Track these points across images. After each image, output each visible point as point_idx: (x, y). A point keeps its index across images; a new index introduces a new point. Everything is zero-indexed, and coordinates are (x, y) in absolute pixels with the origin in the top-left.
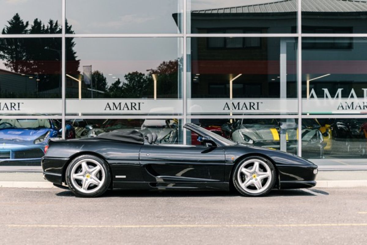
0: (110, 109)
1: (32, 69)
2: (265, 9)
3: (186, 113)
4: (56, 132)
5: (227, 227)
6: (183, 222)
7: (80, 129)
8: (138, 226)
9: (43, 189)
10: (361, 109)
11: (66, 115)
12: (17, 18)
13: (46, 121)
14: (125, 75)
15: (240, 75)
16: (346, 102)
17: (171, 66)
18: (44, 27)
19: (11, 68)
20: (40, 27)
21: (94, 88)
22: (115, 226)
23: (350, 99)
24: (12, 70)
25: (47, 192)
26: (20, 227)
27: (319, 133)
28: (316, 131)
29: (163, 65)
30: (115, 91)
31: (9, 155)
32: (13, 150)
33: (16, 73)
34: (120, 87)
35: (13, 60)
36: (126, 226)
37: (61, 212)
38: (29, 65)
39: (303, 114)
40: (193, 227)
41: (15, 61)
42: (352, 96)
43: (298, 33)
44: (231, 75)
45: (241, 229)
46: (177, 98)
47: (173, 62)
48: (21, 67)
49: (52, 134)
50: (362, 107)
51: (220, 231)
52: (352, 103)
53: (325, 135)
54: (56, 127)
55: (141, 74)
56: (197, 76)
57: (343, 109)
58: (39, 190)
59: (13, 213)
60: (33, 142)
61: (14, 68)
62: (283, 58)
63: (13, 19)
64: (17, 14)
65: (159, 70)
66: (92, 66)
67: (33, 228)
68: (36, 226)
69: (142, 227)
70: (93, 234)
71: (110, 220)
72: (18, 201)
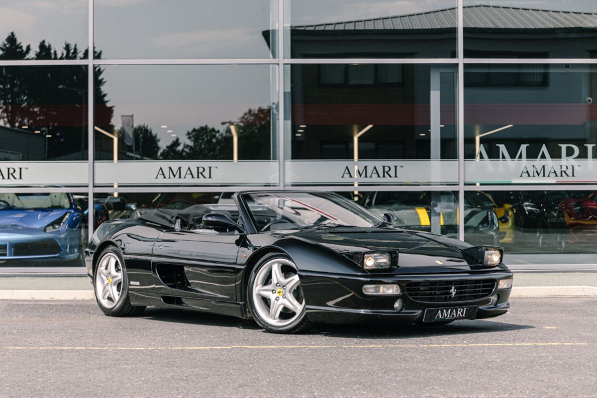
0: (165, 177)
1: (36, 122)
2: (410, 24)
3: (284, 183)
4: (79, 213)
5: (345, 348)
6: (277, 342)
7: (116, 213)
8: (209, 348)
9: (59, 301)
10: (557, 176)
11: (94, 186)
12: (12, 39)
13: (63, 197)
14: (186, 132)
15: (370, 126)
16: (534, 166)
17: (262, 116)
18: (55, 53)
19: (5, 121)
20: (50, 54)
21: (138, 152)
22: (173, 348)
23: (540, 160)
24: (5, 124)
25: (66, 305)
26: (27, 349)
27: (491, 215)
28: (488, 211)
29: (248, 115)
31: (5, 250)
32: (11, 242)
33: (12, 128)
34: (179, 151)
35: (7, 108)
37: (90, 331)
38: (33, 115)
39: (465, 184)
40: (293, 348)
41: (10, 108)
42: (543, 157)
43: (458, 58)
44: (356, 127)
45: (366, 351)
46: (270, 159)
47: (264, 110)
48: (20, 119)
49: (73, 218)
50: (559, 174)
51: (333, 354)
52: (544, 167)
53: (503, 220)
54: (78, 207)
55: (213, 130)
56: (302, 128)
57: (529, 176)
58: (54, 303)
59: (15, 332)
60: (42, 230)
61: (8, 120)
62: (435, 97)
63: (6, 43)
64: (12, 33)
65: (242, 122)
66: (134, 116)
67: (46, 351)
68: (51, 348)
69: (214, 349)
70: (139, 357)
71: (165, 340)
72: (20, 317)
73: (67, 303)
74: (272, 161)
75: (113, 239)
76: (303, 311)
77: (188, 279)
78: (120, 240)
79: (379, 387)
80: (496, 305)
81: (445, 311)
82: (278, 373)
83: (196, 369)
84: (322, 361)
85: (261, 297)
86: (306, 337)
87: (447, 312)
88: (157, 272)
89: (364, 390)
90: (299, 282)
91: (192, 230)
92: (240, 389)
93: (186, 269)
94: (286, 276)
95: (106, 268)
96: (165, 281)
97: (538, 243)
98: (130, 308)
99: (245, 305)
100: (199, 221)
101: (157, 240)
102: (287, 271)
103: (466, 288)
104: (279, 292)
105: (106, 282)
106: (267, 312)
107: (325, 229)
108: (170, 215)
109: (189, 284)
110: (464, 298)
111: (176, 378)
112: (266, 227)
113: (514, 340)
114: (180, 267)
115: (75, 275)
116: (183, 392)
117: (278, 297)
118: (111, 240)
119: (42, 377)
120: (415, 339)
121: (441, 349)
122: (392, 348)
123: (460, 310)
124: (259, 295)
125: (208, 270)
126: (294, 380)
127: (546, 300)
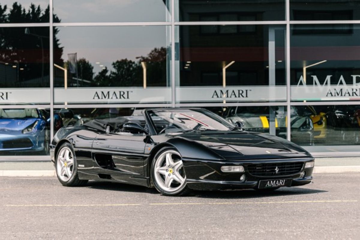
0: (99, 98)
1: (10, 57)
3: (174, 102)
4: (44, 121)
5: (210, 204)
6: (169, 201)
7: (67, 120)
8: (127, 205)
9: (33, 177)
10: (350, 95)
11: (54, 104)
13: (33, 111)
14: (112, 63)
15: (233, 62)
16: (335, 89)
17: (163, 52)
18: (24, 11)
20: (20, 11)
21: (80, 77)
22: (106, 205)
23: (339, 86)
26: (17, 206)
27: (309, 120)
28: (306, 118)
29: (154, 52)
30: (102, 80)
32: (2, 140)
34: (107, 76)
36: (117, 205)
37: (54, 195)
38: (8, 52)
39: (291, 101)
40: (179, 205)
42: (341, 83)
43: (286, 20)
44: (224, 63)
45: (222, 206)
47: (165, 48)
49: (40, 124)
50: (351, 94)
51: (202, 208)
52: (341, 90)
53: (319, 123)
54: (43, 117)
55: (131, 62)
56: (188, 64)
57: (332, 95)
59: (8, 196)
60: (21, 132)
62: (272, 45)
65: (150, 57)
66: (77, 54)
67: (29, 207)
68: (32, 205)
69: (131, 206)
70: (85, 210)
71: (101, 200)
72: (10, 187)
73: (38, 178)
74: (167, 87)
75: (67, 138)
76: (185, 182)
77: (114, 162)
78: (72, 139)
79: (227, 226)
80: (304, 178)
81: (272, 182)
82: (168, 218)
83: (120, 217)
84: (195, 212)
85: (159, 174)
86: (187, 198)
87: (273, 182)
88: (95, 159)
89: (217, 227)
90: (183, 165)
91: (116, 133)
92: (146, 227)
93: (113, 157)
94: (175, 161)
95: (63, 157)
96: (100, 164)
97: (342, 138)
98: (79, 181)
99: (149, 179)
100: (121, 127)
101: (95, 139)
102: (175, 158)
103: (285, 167)
104: (170, 171)
105: (63, 165)
106: (163, 183)
107: (199, 132)
108: (103, 123)
109: (115, 166)
110: (284, 174)
111: (108, 221)
112: (163, 130)
113: (314, 199)
114: (110, 156)
115: (42, 160)
116: (112, 229)
117: (169, 174)
118: (66, 139)
119: (29, 221)
120: (253, 199)
121: (268, 204)
122: (238, 204)
123: (281, 181)
124: (158, 173)
125: (127, 158)
126: (177, 222)
127: (341, 174)
